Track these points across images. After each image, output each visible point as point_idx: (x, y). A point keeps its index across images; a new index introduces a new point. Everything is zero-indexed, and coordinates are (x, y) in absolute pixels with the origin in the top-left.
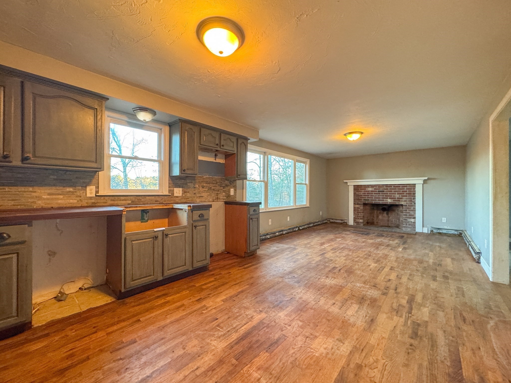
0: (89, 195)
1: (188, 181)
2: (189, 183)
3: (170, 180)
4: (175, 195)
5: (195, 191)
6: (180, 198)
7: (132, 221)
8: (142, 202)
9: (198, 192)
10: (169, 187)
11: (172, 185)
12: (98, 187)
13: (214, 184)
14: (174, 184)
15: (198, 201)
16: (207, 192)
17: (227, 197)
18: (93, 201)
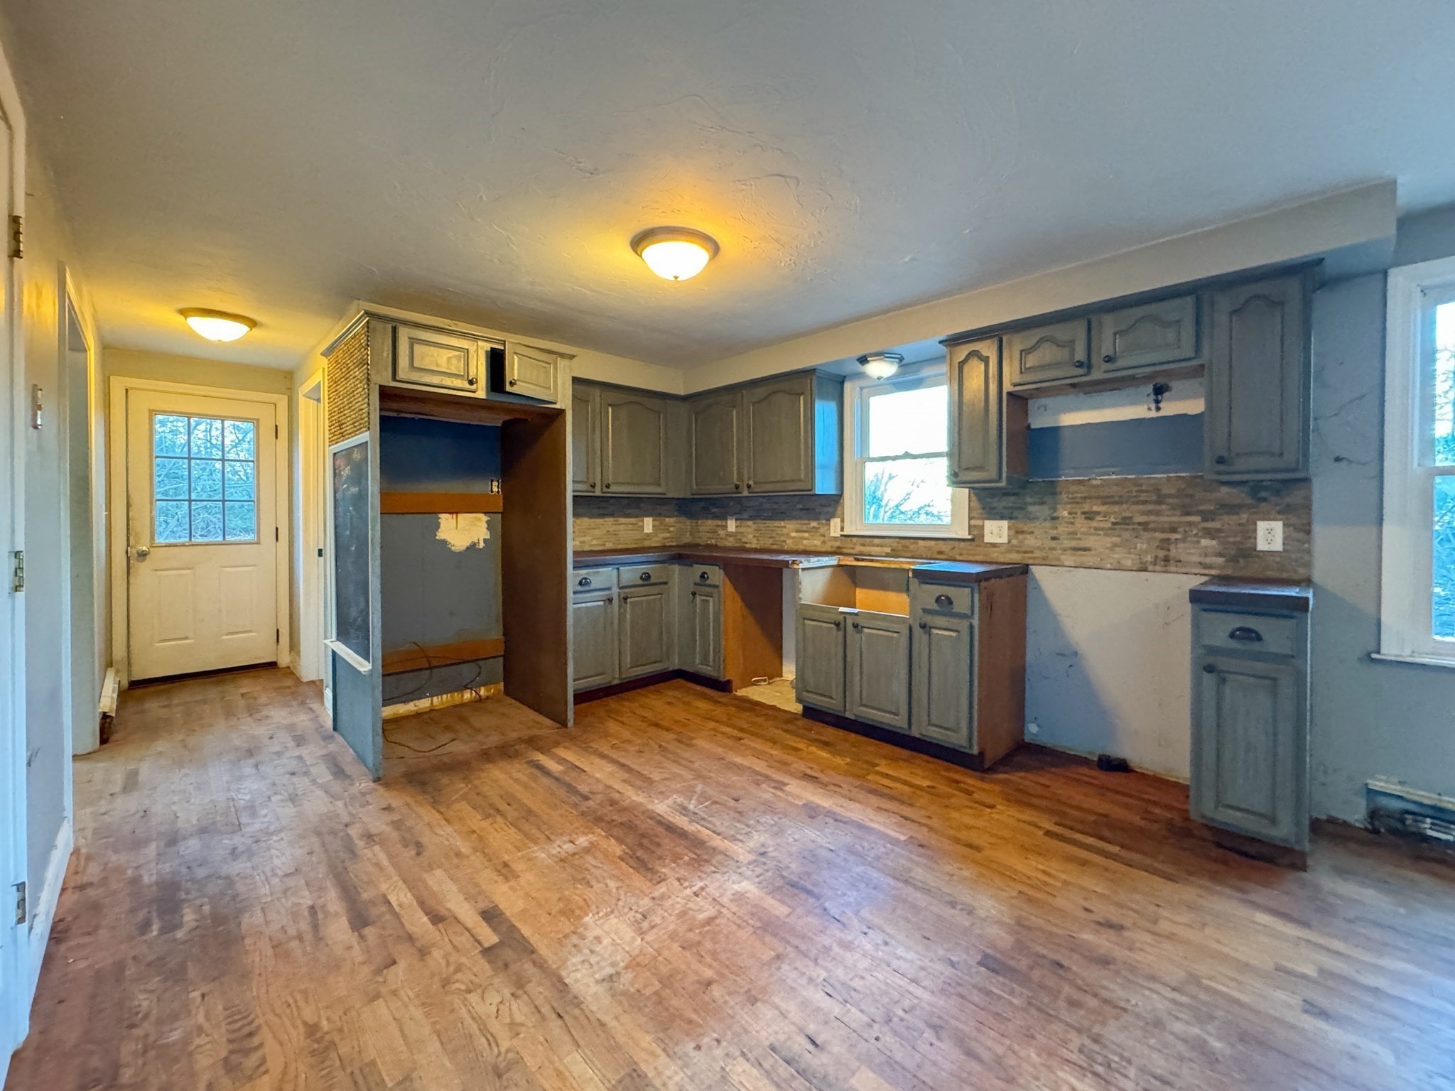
0: (833, 534)
1: (1029, 500)
2: (1034, 504)
3: (974, 498)
4: (988, 538)
5: (1056, 528)
6: (1003, 549)
7: (892, 591)
8: (910, 551)
9: (1070, 533)
10: (970, 518)
11: (980, 511)
12: (842, 521)
13: (1145, 502)
14: (984, 509)
15: (1067, 563)
16: (1106, 535)
17: (1233, 559)
18: (838, 544)
